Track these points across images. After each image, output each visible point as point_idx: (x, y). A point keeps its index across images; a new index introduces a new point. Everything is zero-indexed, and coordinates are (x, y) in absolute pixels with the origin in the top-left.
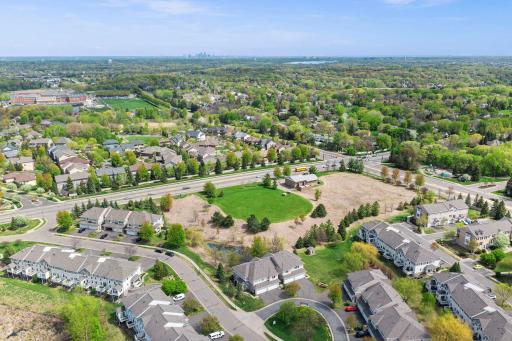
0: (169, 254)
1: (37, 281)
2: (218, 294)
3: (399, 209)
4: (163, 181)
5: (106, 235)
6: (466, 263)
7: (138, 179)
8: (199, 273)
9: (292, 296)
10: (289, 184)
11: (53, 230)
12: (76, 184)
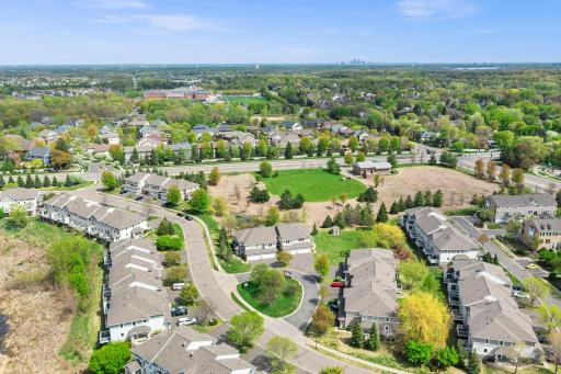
0: (187, 218)
1: (60, 225)
2: (211, 255)
3: (472, 203)
4: (228, 161)
5: (141, 198)
6: (519, 261)
7: (202, 157)
8: (205, 236)
9: (284, 265)
10: (356, 171)
11: (99, 190)
12: (142, 156)
